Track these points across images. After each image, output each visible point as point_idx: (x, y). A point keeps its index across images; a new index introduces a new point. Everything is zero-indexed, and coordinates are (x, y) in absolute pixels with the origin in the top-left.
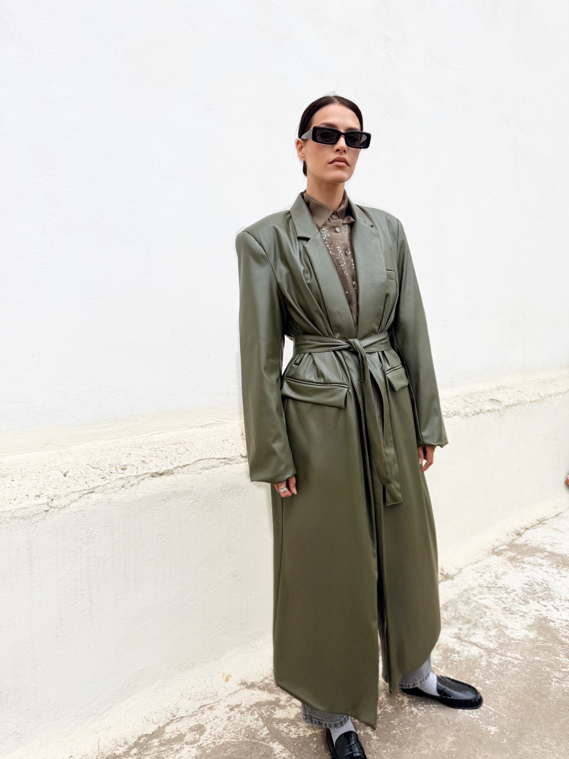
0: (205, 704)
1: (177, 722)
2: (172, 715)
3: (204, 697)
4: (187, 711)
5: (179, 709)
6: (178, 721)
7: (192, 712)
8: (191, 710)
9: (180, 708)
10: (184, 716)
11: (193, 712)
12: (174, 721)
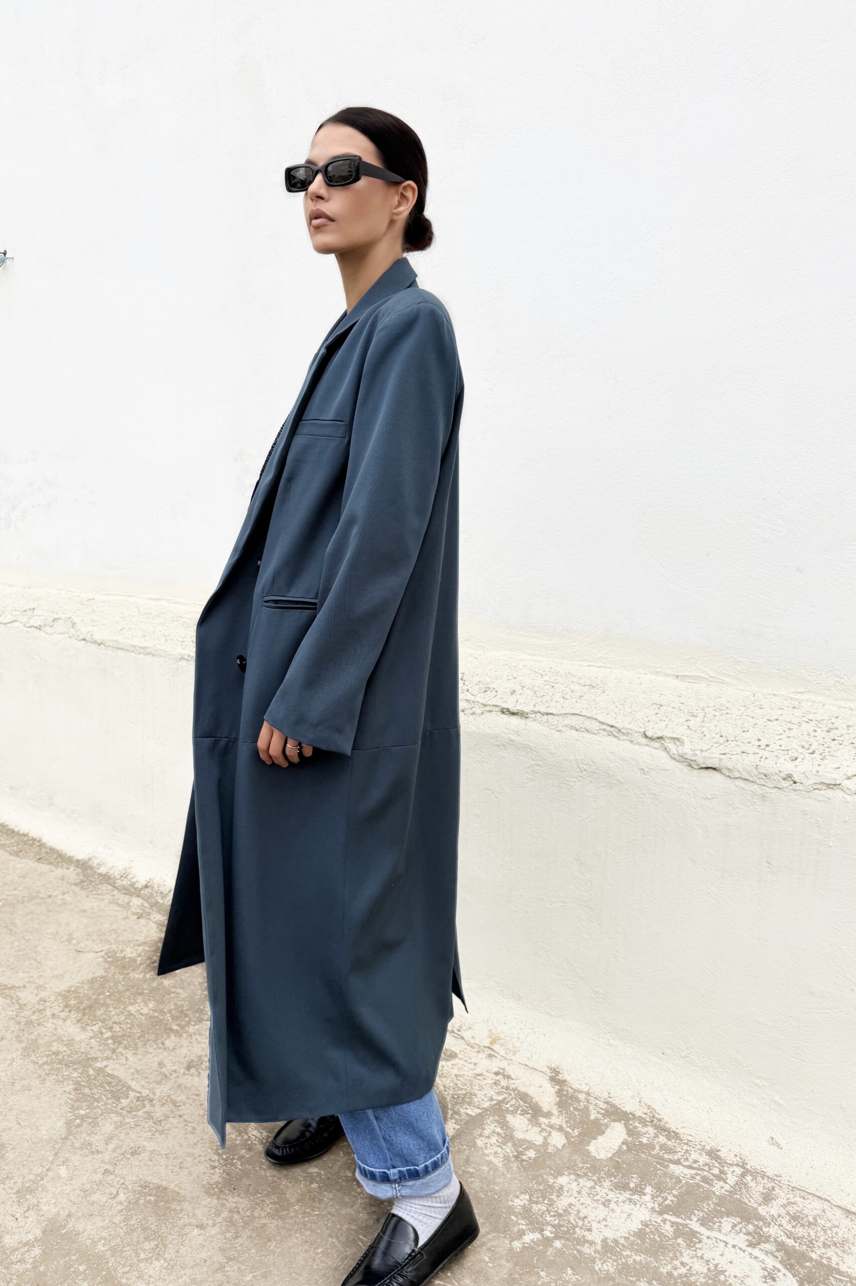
0: (494, 1049)
1: (453, 1036)
2: (459, 1028)
3: (503, 1043)
4: (473, 1038)
5: (470, 1028)
6: (455, 1037)
7: (475, 1042)
8: (477, 1041)
9: (473, 1029)
10: (465, 1038)
11: (476, 1044)
12: (453, 1034)
